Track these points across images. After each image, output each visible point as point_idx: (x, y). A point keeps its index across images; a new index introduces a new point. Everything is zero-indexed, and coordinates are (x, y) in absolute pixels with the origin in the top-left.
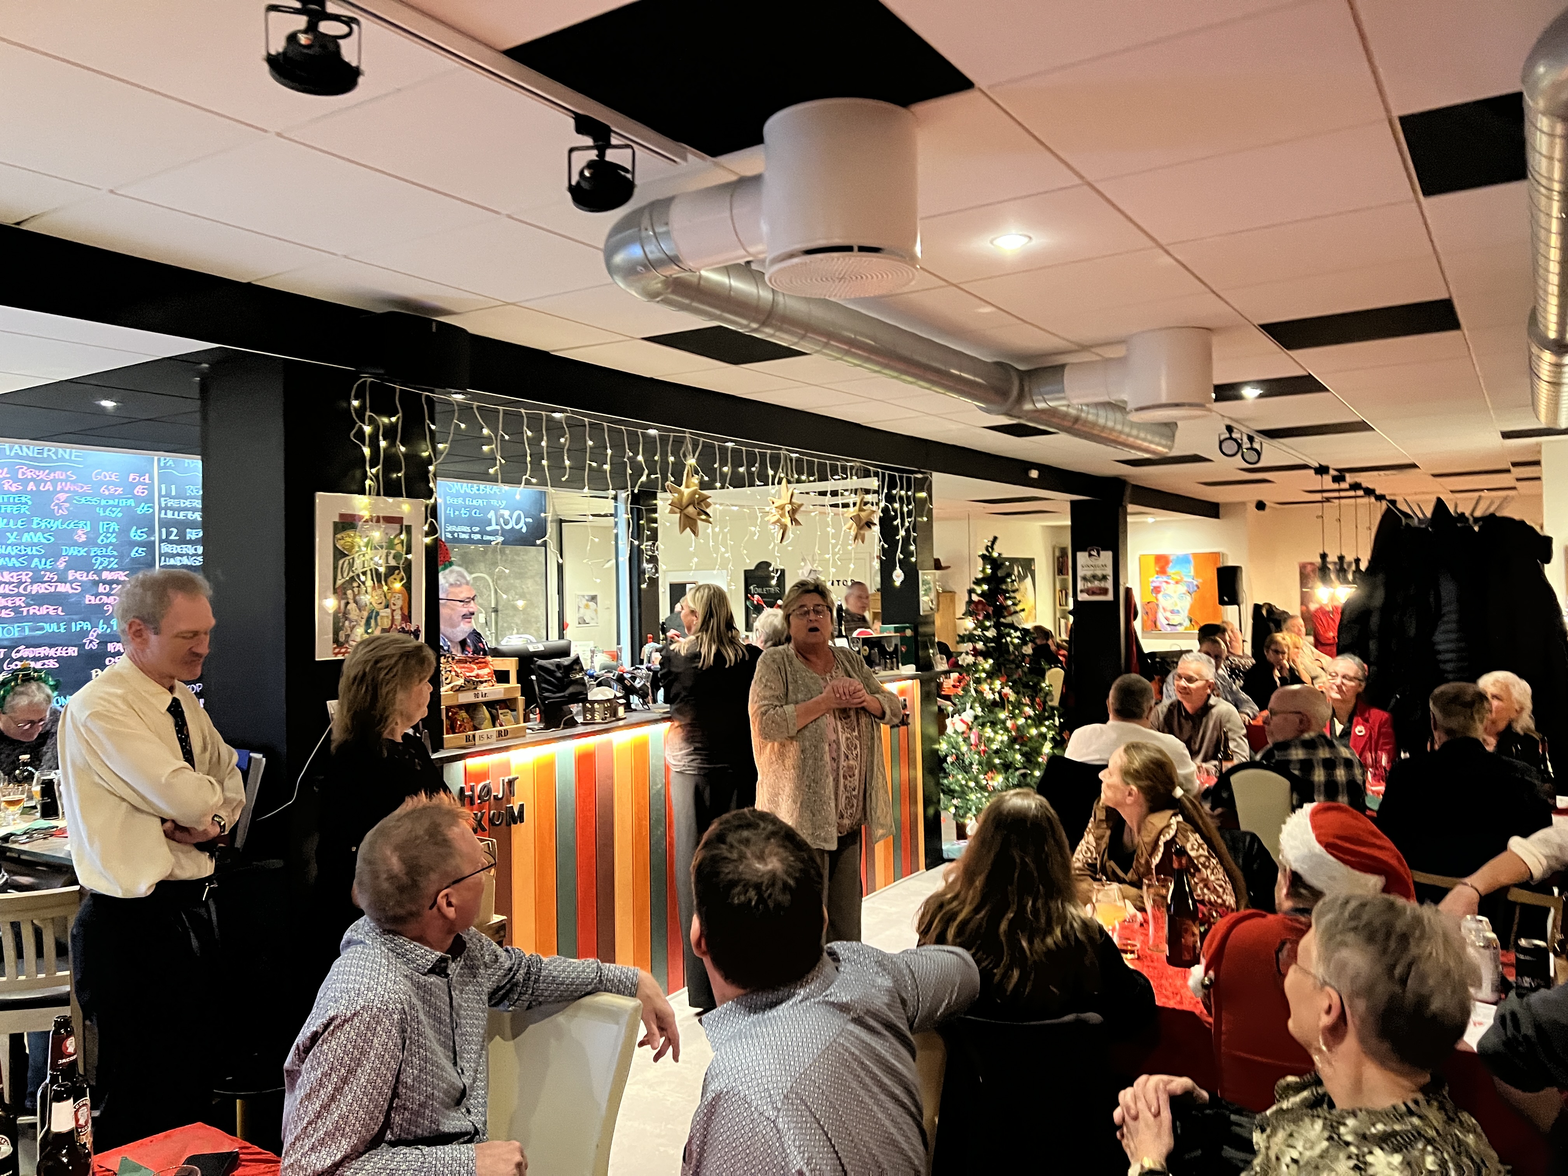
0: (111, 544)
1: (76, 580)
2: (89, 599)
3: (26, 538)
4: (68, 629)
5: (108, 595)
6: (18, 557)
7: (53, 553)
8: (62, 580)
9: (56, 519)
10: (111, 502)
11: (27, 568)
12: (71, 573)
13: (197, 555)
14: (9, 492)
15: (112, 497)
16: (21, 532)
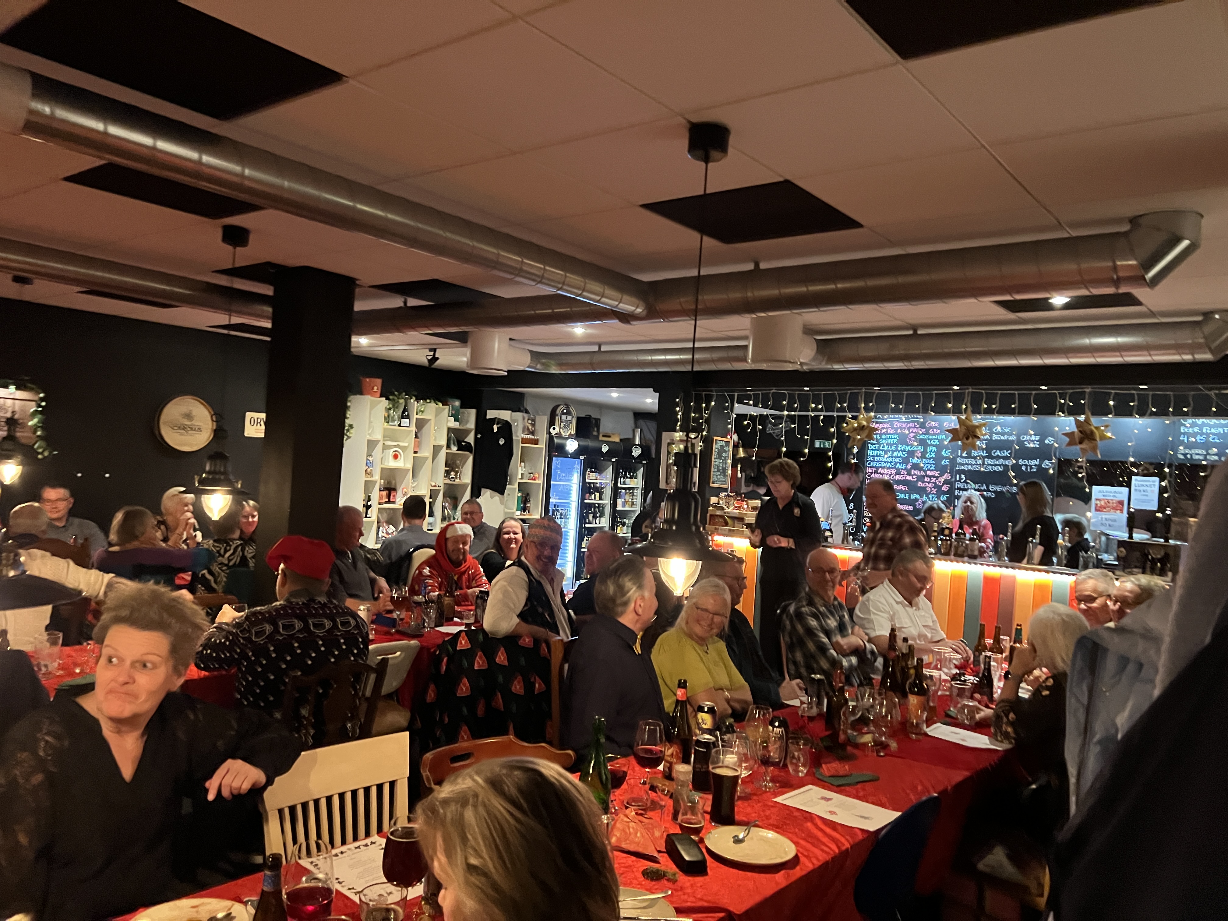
0: (932, 458)
1: (915, 474)
2: (920, 484)
3: (895, 454)
4: (910, 497)
5: (929, 483)
6: (891, 462)
7: (905, 461)
8: (909, 474)
9: (908, 445)
10: (934, 437)
11: (895, 468)
12: (913, 471)
13: (977, 465)
14: (890, 434)
15: (935, 434)
16: (893, 451)
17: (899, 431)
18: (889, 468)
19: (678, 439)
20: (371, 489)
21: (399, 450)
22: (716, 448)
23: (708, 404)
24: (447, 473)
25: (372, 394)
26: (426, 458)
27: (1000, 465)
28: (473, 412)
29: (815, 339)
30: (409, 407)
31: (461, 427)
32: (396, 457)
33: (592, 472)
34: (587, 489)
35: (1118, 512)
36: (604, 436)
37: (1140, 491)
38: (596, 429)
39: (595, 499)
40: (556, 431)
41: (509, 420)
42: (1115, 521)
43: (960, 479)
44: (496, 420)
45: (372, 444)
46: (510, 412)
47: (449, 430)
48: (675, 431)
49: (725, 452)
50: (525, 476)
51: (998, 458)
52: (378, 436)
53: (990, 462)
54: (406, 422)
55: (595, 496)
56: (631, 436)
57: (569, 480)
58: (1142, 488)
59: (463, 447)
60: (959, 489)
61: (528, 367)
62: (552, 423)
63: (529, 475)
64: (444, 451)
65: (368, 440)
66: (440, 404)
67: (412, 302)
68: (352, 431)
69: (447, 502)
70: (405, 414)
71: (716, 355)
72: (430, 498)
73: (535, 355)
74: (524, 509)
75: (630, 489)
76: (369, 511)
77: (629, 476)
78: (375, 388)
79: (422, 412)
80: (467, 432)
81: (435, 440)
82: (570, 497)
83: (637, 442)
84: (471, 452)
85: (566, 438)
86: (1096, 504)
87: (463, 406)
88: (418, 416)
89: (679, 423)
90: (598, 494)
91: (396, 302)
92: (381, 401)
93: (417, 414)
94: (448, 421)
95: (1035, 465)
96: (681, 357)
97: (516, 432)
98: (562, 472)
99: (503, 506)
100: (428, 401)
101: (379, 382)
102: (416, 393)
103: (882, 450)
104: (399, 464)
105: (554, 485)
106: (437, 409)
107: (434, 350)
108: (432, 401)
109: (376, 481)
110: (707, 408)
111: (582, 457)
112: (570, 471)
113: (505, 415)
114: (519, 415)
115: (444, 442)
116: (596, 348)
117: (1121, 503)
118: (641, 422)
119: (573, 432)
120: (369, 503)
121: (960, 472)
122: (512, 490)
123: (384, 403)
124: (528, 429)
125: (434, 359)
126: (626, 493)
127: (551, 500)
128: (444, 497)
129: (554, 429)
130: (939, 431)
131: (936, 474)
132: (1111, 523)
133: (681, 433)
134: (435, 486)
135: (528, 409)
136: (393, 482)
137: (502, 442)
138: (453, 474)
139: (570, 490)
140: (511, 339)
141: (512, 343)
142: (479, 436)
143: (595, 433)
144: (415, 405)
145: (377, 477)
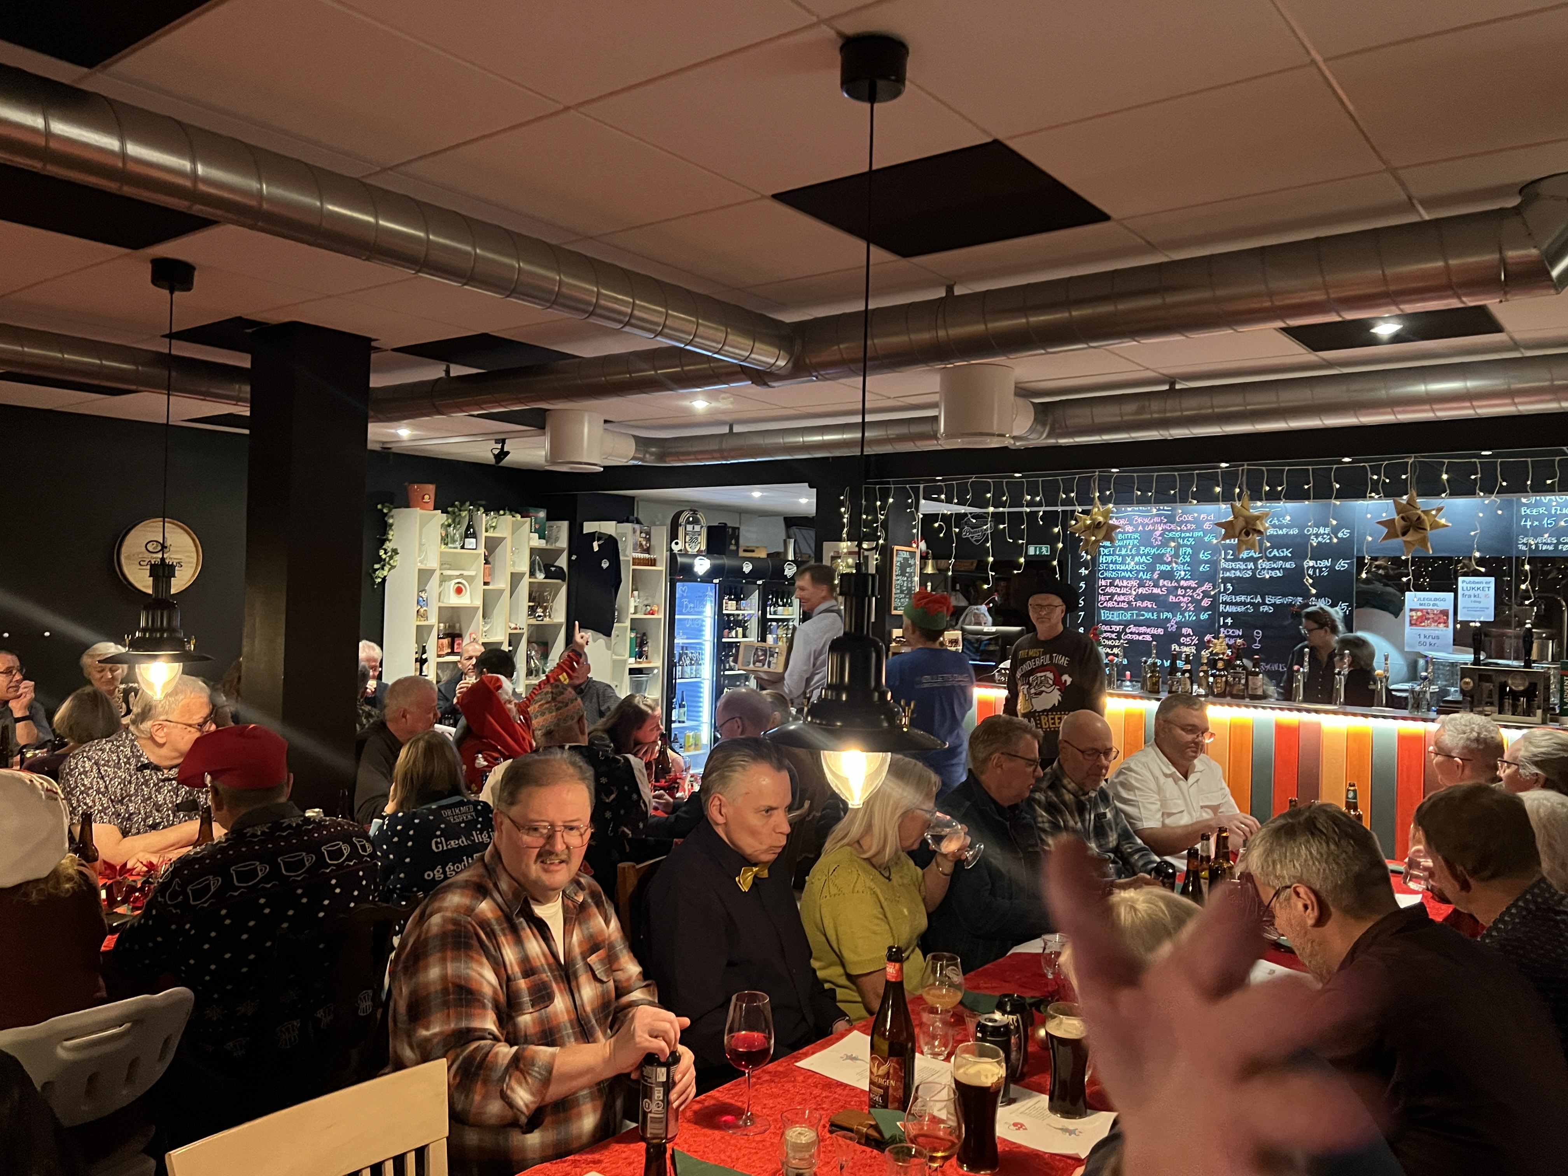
0: (1187, 562)
1: (1164, 586)
2: (1172, 599)
3: (1137, 559)
4: (1158, 616)
5: (1184, 596)
6: (1131, 571)
7: (1151, 568)
8: (1156, 585)
9: (1154, 547)
10: (1188, 535)
11: (1136, 578)
12: (1161, 581)
13: (1247, 569)
14: (1128, 532)
15: (1188, 531)
16: (1133, 556)
17: (1140, 528)
18: (1129, 578)
19: (845, 550)
20: (425, 636)
21: (464, 582)
22: (897, 560)
23: (884, 500)
24: (532, 610)
25: (423, 506)
26: (502, 591)
27: (1277, 569)
28: (565, 525)
29: (1033, 403)
30: (475, 523)
31: (549, 547)
32: (459, 591)
33: (730, 599)
34: (725, 623)
35: (1442, 625)
36: (745, 551)
37: (1470, 596)
38: (733, 542)
39: (737, 637)
40: (680, 546)
41: (614, 535)
42: (1438, 638)
43: (1226, 589)
44: (597, 535)
45: (424, 575)
46: (614, 523)
47: (533, 551)
48: (840, 540)
49: (910, 566)
50: (639, 609)
51: (1275, 559)
52: (433, 563)
53: (1267, 565)
54: (471, 543)
55: (737, 632)
56: (782, 550)
57: (700, 613)
58: (1472, 593)
59: (552, 573)
60: (1225, 603)
61: (633, 458)
62: (674, 536)
63: (644, 608)
64: (526, 580)
65: (419, 570)
66: (518, 516)
67: (457, 370)
68: (396, 558)
69: (534, 649)
70: (470, 532)
71: (892, 432)
72: (510, 645)
73: (642, 443)
74: (640, 655)
75: (783, 620)
76: (425, 667)
77: (781, 603)
78: (427, 497)
79: (495, 528)
80: (558, 552)
81: (513, 565)
82: (702, 635)
83: (791, 557)
84: (564, 580)
85: (695, 556)
86: (1411, 617)
87: (549, 518)
88: (488, 534)
89: (845, 530)
90: (740, 630)
91: (434, 372)
92: (435, 515)
93: (486, 531)
94: (529, 539)
95: (1326, 567)
96: (845, 436)
97: (625, 550)
98: (690, 602)
99: (610, 652)
100: (502, 512)
101: (431, 488)
102: (483, 503)
103: (1119, 555)
104: (464, 601)
105: (680, 620)
106: (513, 522)
107: (503, 442)
108: (508, 512)
109: (433, 626)
110: (882, 508)
111: (716, 581)
112: (701, 601)
113: (609, 527)
114: (627, 527)
115: (525, 568)
116: (726, 430)
117: (1445, 613)
118: (794, 530)
119: (703, 548)
120: (424, 657)
121: (1225, 580)
122: (623, 630)
123: (440, 517)
124: (641, 545)
125: (502, 454)
126: (778, 627)
127: (676, 641)
128: (529, 642)
129: (677, 543)
130: (1194, 526)
131: (1193, 584)
132: (1433, 642)
133: (849, 543)
134: (516, 629)
135: (641, 518)
136: (457, 625)
137: (605, 564)
138: (539, 611)
139: (702, 626)
140: (606, 422)
141: (608, 426)
142: (574, 557)
143: (733, 547)
144: (483, 519)
145: (433, 620)
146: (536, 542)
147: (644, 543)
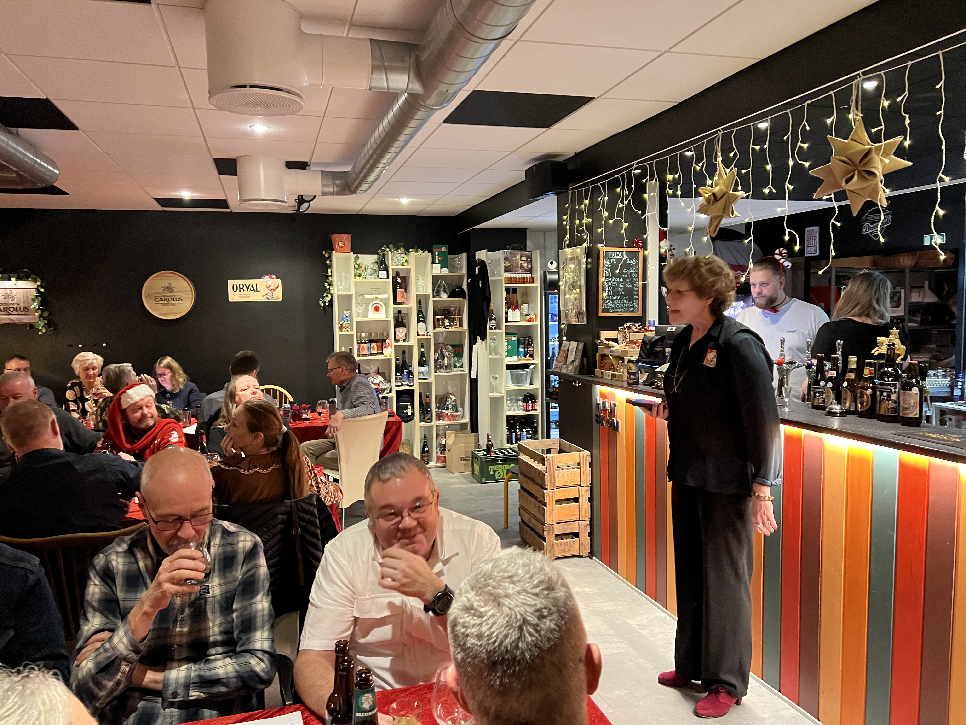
19: (569, 256)
21: (380, 302)
22: (606, 262)
24: (441, 321)
28: (464, 255)
30: (386, 259)
31: (451, 274)
32: (377, 309)
40: (555, 266)
41: (486, 261)
44: (477, 262)
46: (485, 251)
47: (436, 277)
48: (566, 246)
54: (383, 274)
59: (456, 293)
63: (526, 317)
64: (431, 300)
65: (338, 295)
68: (332, 288)
69: (447, 349)
70: (383, 267)
74: (525, 354)
78: (340, 243)
79: (408, 261)
80: (461, 278)
81: (419, 289)
84: (464, 297)
87: (451, 252)
89: (568, 236)
92: (349, 256)
94: (432, 268)
97: (495, 273)
100: (410, 250)
101: (346, 237)
104: (380, 316)
108: (414, 250)
109: (353, 335)
113: (483, 255)
114: (503, 253)
115: (430, 290)
123: (367, 259)
129: (552, 263)
133: (571, 249)
134: (424, 335)
135: (529, 245)
137: (481, 284)
138: (447, 322)
144: (400, 256)
145: (353, 330)
146: (437, 269)
147: (525, 265)
